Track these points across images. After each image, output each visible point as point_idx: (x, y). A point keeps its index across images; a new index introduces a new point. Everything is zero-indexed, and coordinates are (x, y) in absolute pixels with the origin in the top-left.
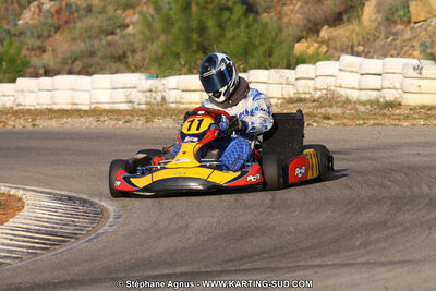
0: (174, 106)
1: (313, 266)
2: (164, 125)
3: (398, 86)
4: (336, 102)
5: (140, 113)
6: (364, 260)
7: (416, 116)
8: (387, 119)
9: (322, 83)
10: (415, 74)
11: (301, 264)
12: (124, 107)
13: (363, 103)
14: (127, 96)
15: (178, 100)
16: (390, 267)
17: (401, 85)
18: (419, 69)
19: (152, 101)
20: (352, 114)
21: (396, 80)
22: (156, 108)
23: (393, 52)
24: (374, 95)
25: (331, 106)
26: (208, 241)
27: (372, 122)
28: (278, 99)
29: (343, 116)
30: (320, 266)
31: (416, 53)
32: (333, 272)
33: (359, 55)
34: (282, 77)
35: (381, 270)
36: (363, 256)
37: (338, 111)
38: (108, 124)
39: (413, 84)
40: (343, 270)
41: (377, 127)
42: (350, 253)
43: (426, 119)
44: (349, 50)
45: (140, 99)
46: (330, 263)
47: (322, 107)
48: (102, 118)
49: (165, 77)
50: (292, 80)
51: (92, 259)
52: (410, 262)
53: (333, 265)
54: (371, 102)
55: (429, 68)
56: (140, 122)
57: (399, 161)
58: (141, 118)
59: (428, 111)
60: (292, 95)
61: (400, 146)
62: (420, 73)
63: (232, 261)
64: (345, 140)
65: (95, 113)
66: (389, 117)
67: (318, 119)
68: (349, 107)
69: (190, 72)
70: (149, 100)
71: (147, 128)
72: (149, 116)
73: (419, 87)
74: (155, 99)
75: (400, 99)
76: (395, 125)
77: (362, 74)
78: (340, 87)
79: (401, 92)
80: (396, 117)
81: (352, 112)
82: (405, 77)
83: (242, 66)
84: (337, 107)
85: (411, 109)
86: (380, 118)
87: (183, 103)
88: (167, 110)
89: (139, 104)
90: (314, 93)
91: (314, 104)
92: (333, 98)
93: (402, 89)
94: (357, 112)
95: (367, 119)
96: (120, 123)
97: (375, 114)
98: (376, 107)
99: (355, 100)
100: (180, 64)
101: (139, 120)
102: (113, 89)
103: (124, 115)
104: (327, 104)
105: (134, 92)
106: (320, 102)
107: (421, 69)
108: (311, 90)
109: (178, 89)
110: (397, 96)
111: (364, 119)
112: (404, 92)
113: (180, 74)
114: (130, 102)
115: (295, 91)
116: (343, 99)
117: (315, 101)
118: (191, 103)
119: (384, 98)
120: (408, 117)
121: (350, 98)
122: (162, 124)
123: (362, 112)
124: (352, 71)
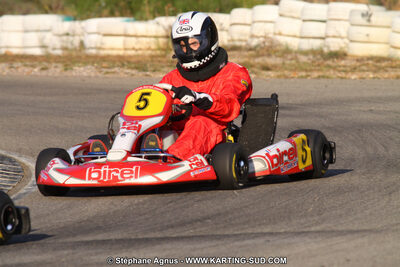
0: (94, 52)
1: (264, 234)
2: (85, 74)
3: (344, 34)
4: (275, 52)
5: (57, 59)
6: (318, 228)
8: (332, 72)
9: (260, 30)
10: (363, 21)
11: (250, 231)
12: (38, 52)
13: (305, 53)
14: (41, 40)
15: (99, 45)
16: (349, 236)
17: (348, 33)
18: (367, 16)
19: (69, 46)
20: (293, 65)
21: (342, 28)
22: (74, 54)
24: (316, 44)
25: (269, 55)
26: (143, 204)
27: (316, 74)
29: (283, 66)
30: (271, 234)
32: (286, 241)
35: (338, 239)
36: (317, 224)
37: (278, 61)
38: (22, 71)
39: (361, 32)
40: (297, 239)
41: (322, 81)
42: (302, 221)
43: (375, 72)
45: (55, 44)
46: (282, 231)
47: (258, 56)
48: (15, 65)
49: (82, 19)
50: (226, 25)
52: (370, 231)
53: (286, 233)
54: (313, 52)
55: (379, 14)
56: (58, 70)
57: (350, 118)
58: (59, 65)
59: (378, 63)
60: (226, 43)
61: (350, 101)
62: (369, 21)
63: (172, 227)
64: (288, 94)
65: (8, 58)
66: (334, 68)
67: (255, 70)
68: (289, 57)
69: (112, 14)
70: (65, 45)
71: (66, 76)
72: (69, 63)
73: (368, 35)
74: (72, 43)
75: (346, 50)
76: (342, 78)
77: (304, 21)
78: (280, 34)
79: (347, 41)
80: (342, 68)
81: (293, 62)
82: (352, 25)
83: (171, 9)
84: (277, 56)
85: (358, 60)
86: (325, 69)
87: (104, 49)
88: (88, 57)
89: (54, 49)
90: (249, 40)
91: (251, 52)
92: (271, 47)
93: (348, 38)
94: (298, 62)
95: (311, 70)
96: (36, 70)
97: (319, 65)
98: (319, 57)
99: (296, 49)
100: (100, 5)
101: (56, 67)
102: (26, 31)
103: (40, 62)
104: (265, 53)
105: (49, 36)
106: (257, 51)
107: (370, 15)
108: (247, 38)
109: (98, 33)
110: (343, 45)
111: (306, 71)
112: (351, 41)
113: (100, 16)
114: (43, 47)
115: (230, 38)
116: (283, 48)
117: (251, 49)
118: (113, 49)
119: (328, 47)
120: (355, 68)
121: (291, 47)
122: (83, 72)
123: (304, 63)
124: (293, 17)
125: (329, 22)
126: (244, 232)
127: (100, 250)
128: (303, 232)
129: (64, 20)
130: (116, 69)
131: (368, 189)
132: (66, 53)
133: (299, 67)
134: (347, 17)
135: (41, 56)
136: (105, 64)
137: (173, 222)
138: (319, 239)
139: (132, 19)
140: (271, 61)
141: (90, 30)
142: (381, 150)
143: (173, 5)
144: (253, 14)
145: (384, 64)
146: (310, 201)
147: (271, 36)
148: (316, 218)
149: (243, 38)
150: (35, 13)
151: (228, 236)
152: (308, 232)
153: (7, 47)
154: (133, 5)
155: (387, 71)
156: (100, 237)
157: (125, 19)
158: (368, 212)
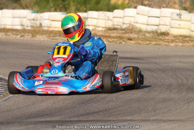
0: (46, 28)
1: (128, 120)
2: (42, 39)
3: (168, 24)
4: (134, 31)
5: (29, 31)
6: (154, 118)
7: (178, 40)
8: (162, 42)
9: (127, 20)
10: (177, 18)
11: (121, 118)
12: (19, 28)
13: (149, 32)
14: (21, 22)
15: (49, 25)
16: (169, 123)
17: (170, 23)
18: (179, 15)
19: (35, 25)
21: (167, 21)
22: (37, 29)
23: (164, 5)
24: (154, 28)
25: (131, 33)
27: (154, 43)
28: (103, 28)
29: (138, 39)
30: (131, 120)
31: (177, 6)
33: (145, 5)
34: (106, 16)
35: (163, 124)
36: (153, 116)
37: (135, 36)
38: (12, 37)
39: (176, 23)
40: (143, 123)
41: (157, 46)
42: (146, 115)
43: (183, 43)
44: (141, 3)
45: (28, 24)
46: (137, 119)
47: (126, 33)
48: (8, 34)
49: (41, 12)
50: (111, 17)
51: (7, 111)
53: (138, 120)
54: (153, 32)
55: (185, 15)
56: (29, 37)
57: (170, 65)
58: (29, 34)
59: (184, 38)
60: (111, 26)
62: (180, 18)
63: (83, 115)
64: (140, 52)
65: (5, 30)
66: (163, 40)
67: (125, 40)
68: (141, 34)
69: (56, 10)
70: (32, 25)
71: (33, 40)
72: (34, 33)
73: (179, 25)
74: (36, 24)
75: (169, 31)
76: (167, 45)
77: (149, 17)
78: (137, 23)
79: (169, 27)
80: (166, 41)
81: (143, 37)
82: (172, 19)
83: (84, 9)
84: (135, 33)
85: (174, 37)
86: (158, 41)
87: (51, 27)
88: (43, 31)
89: (27, 26)
90: (122, 25)
91: (122, 31)
92: (133, 29)
93: (170, 25)
94: (145, 37)
95: (151, 41)
96: (18, 36)
97: (155, 39)
98: (155, 34)
99: (144, 30)
100: (50, 6)
101: (28, 35)
102: (14, 17)
103: (21, 33)
104: (130, 32)
105: (25, 20)
106: (126, 31)
107: (181, 15)
108: (121, 24)
109: (49, 20)
110: (167, 29)
111: (149, 41)
112: (171, 27)
113: (50, 11)
114: (22, 25)
115: (112, 24)
116: (138, 30)
117: (123, 30)
118: (55, 27)
119: (160, 30)
120: (173, 41)
121: (142, 29)
122: (41, 38)
123: (148, 37)
124: (143, 15)
125: (161, 18)
126: (118, 119)
127: (48, 126)
128: (146, 120)
129: (32, 13)
130: (57, 37)
131: (178, 100)
132: (33, 29)
133: (146, 39)
134: (169, 16)
135: (21, 30)
136: (52, 35)
137: (83, 113)
138: (155, 124)
139: (65, 13)
140: (132, 36)
141: (45, 18)
142: (185, 81)
143: (85, 7)
144: (124, 13)
145: (187, 39)
146: (150, 105)
147: (132, 23)
148: (153, 113)
149: (119, 24)
150: (18, 9)
151: (110, 121)
152: (149, 120)
153: (5, 25)
154: (66, 6)
155: (188, 42)
156: (48, 119)
157: (62, 13)
158: (178, 111)
